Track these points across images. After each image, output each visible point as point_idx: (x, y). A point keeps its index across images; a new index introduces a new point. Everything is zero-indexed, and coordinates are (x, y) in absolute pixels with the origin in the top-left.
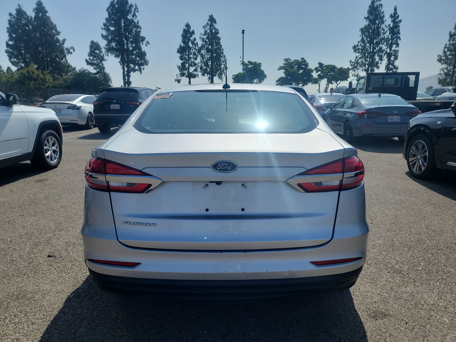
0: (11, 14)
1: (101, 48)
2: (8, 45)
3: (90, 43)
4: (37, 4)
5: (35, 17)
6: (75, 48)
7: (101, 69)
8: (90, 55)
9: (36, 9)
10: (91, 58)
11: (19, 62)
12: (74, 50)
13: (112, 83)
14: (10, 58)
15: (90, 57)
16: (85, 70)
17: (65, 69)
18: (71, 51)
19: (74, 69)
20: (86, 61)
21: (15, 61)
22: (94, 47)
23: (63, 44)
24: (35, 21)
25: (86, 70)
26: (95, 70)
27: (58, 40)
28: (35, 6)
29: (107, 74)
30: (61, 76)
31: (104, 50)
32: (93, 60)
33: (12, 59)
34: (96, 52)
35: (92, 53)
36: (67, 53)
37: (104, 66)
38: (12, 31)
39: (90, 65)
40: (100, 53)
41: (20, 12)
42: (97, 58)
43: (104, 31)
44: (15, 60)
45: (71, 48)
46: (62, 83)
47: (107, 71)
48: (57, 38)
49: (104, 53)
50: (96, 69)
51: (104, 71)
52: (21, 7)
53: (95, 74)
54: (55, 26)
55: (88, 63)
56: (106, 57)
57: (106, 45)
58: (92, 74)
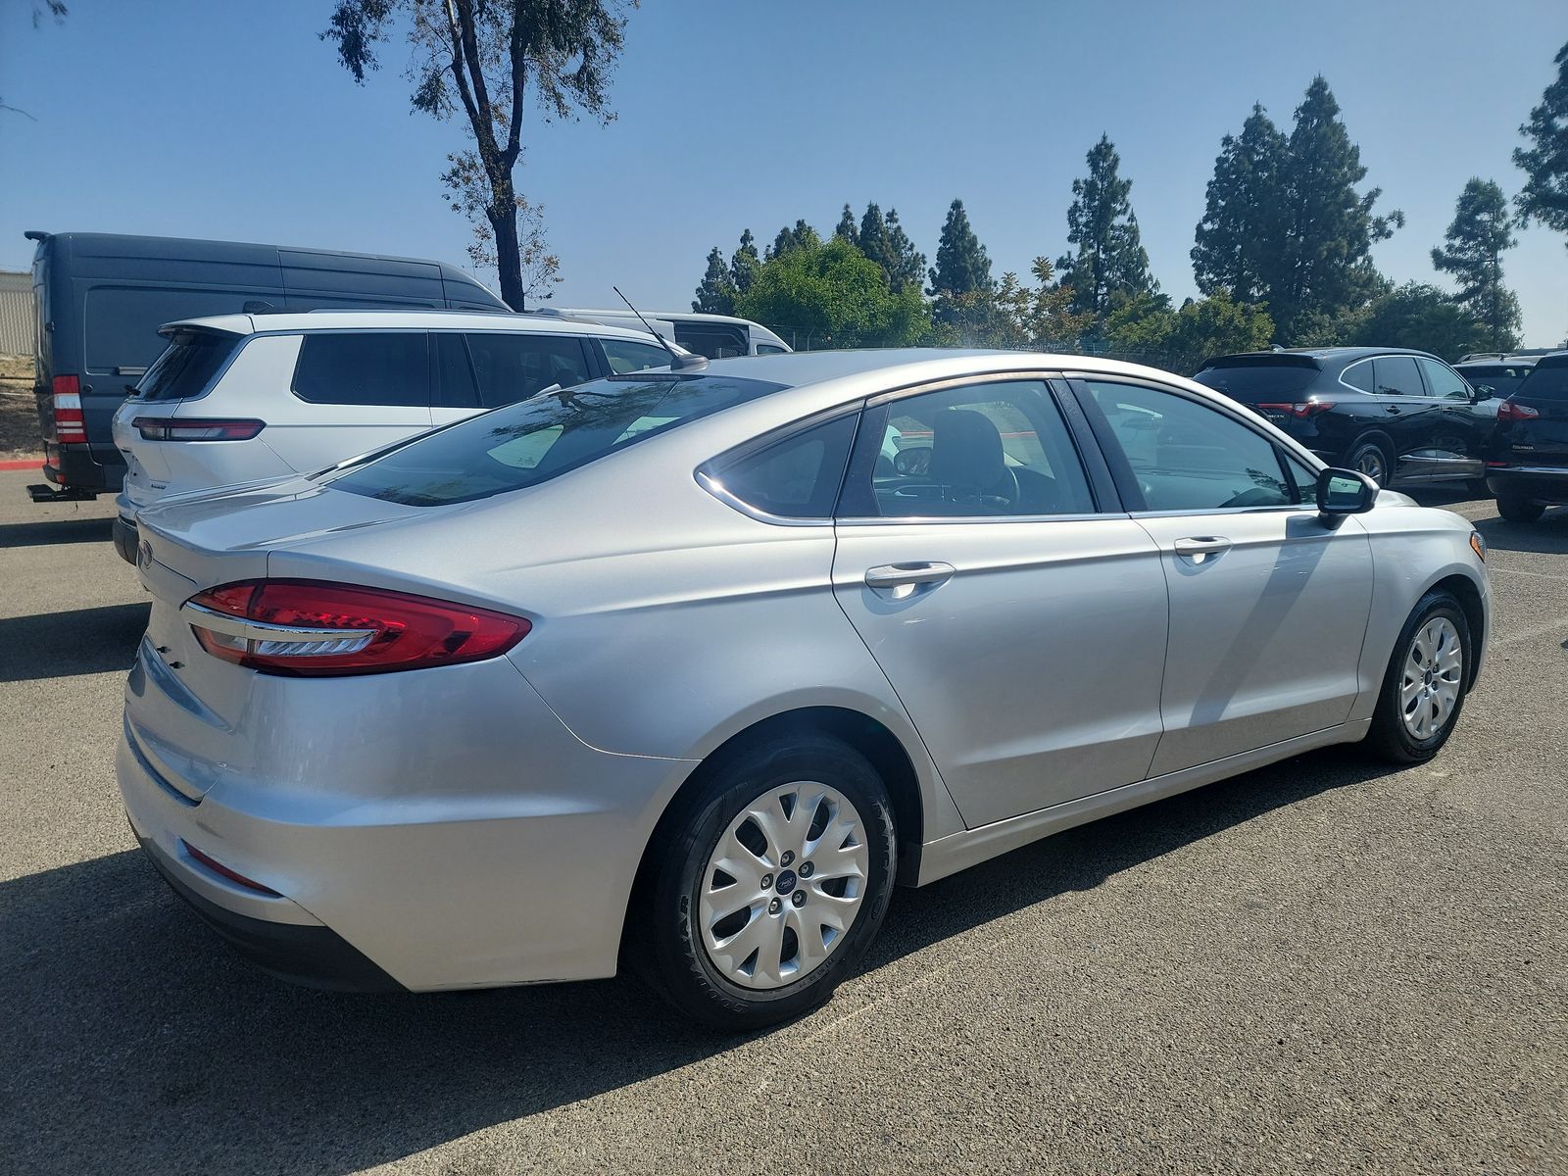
0: (1227, 141)
1: (1503, 203)
2: (1200, 234)
3: (1461, 191)
4: (1311, 93)
5: (1295, 135)
6: (1406, 217)
7: (1483, 277)
8: (1455, 231)
9: (1306, 108)
10: (1457, 242)
11: (1219, 283)
12: (1400, 225)
13: (1519, 329)
14: (1199, 270)
15: (1452, 242)
16: (1422, 288)
17: (1354, 292)
18: (1392, 226)
19: (1387, 288)
20: (1436, 254)
21: (1210, 280)
22: (1479, 199)
23: (1367, 208)
24: (1290, 149)
25: (1425, 286)
26: (1462, 284)
27: (1350, 200)
28: (1302, 99)
29: (1504, 295)
30: (1333, 316)
31: (1511, 209)
32: (1461, 250)
33: (1202, 275)
34: (1478, 218)
35: (1465, 226)
36: (1373, 236)
37: (1501, 265)
38: (1221, 189)
39: (1445, 269)
40: (1497, 219)
41: (1257, 127)
42: (1480, 239)
43: (1531, 136)
44: (1211, 276)
45: (1391, 218)
46: (1327, 339)
47: (1507, 284)
48: (1349, 192)
49: (1510, 218)
50: (1465, 280)
51: (1494, 285)
52: (1262, 112)
53: (1459, 298)
54: (1355, 153)
55: (1440, 261)
56: (1514, 234)
57: (1525, 190)
58: (1447, 299)
